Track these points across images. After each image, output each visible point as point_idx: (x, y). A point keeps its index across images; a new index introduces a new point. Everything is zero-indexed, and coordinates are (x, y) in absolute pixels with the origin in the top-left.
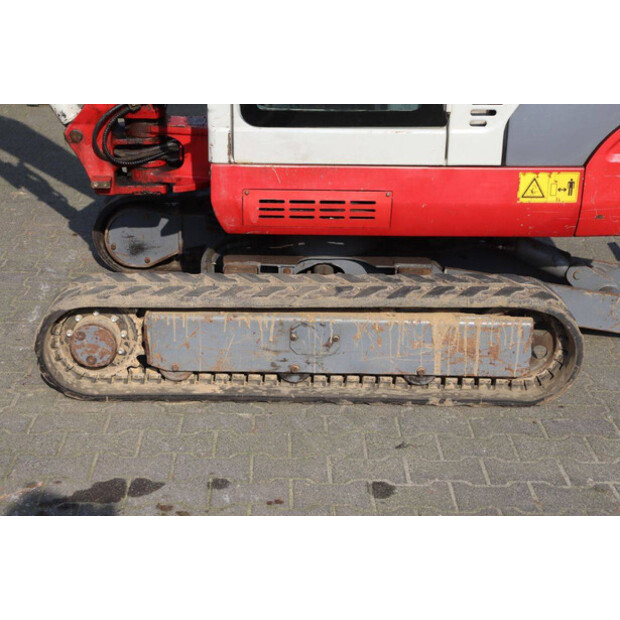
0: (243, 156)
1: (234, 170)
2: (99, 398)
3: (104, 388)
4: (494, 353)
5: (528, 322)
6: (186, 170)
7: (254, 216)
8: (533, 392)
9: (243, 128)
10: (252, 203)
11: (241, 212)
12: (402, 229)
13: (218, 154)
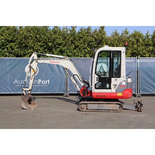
0: (95, 92)
1: (94, 93)
2: (83, 111)
3: (83, 110)
4: (116, 108)
5: (118, 105)
6: (89, 95)
7: (96, 97)
8: (119, 111)
9: (95, 89)
10: (96, 95)
11: (95, 96)
12: (108, 98)
13: (93, 91)
